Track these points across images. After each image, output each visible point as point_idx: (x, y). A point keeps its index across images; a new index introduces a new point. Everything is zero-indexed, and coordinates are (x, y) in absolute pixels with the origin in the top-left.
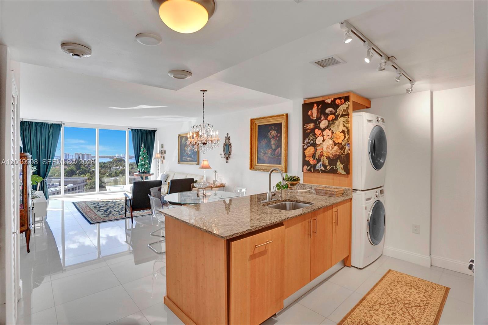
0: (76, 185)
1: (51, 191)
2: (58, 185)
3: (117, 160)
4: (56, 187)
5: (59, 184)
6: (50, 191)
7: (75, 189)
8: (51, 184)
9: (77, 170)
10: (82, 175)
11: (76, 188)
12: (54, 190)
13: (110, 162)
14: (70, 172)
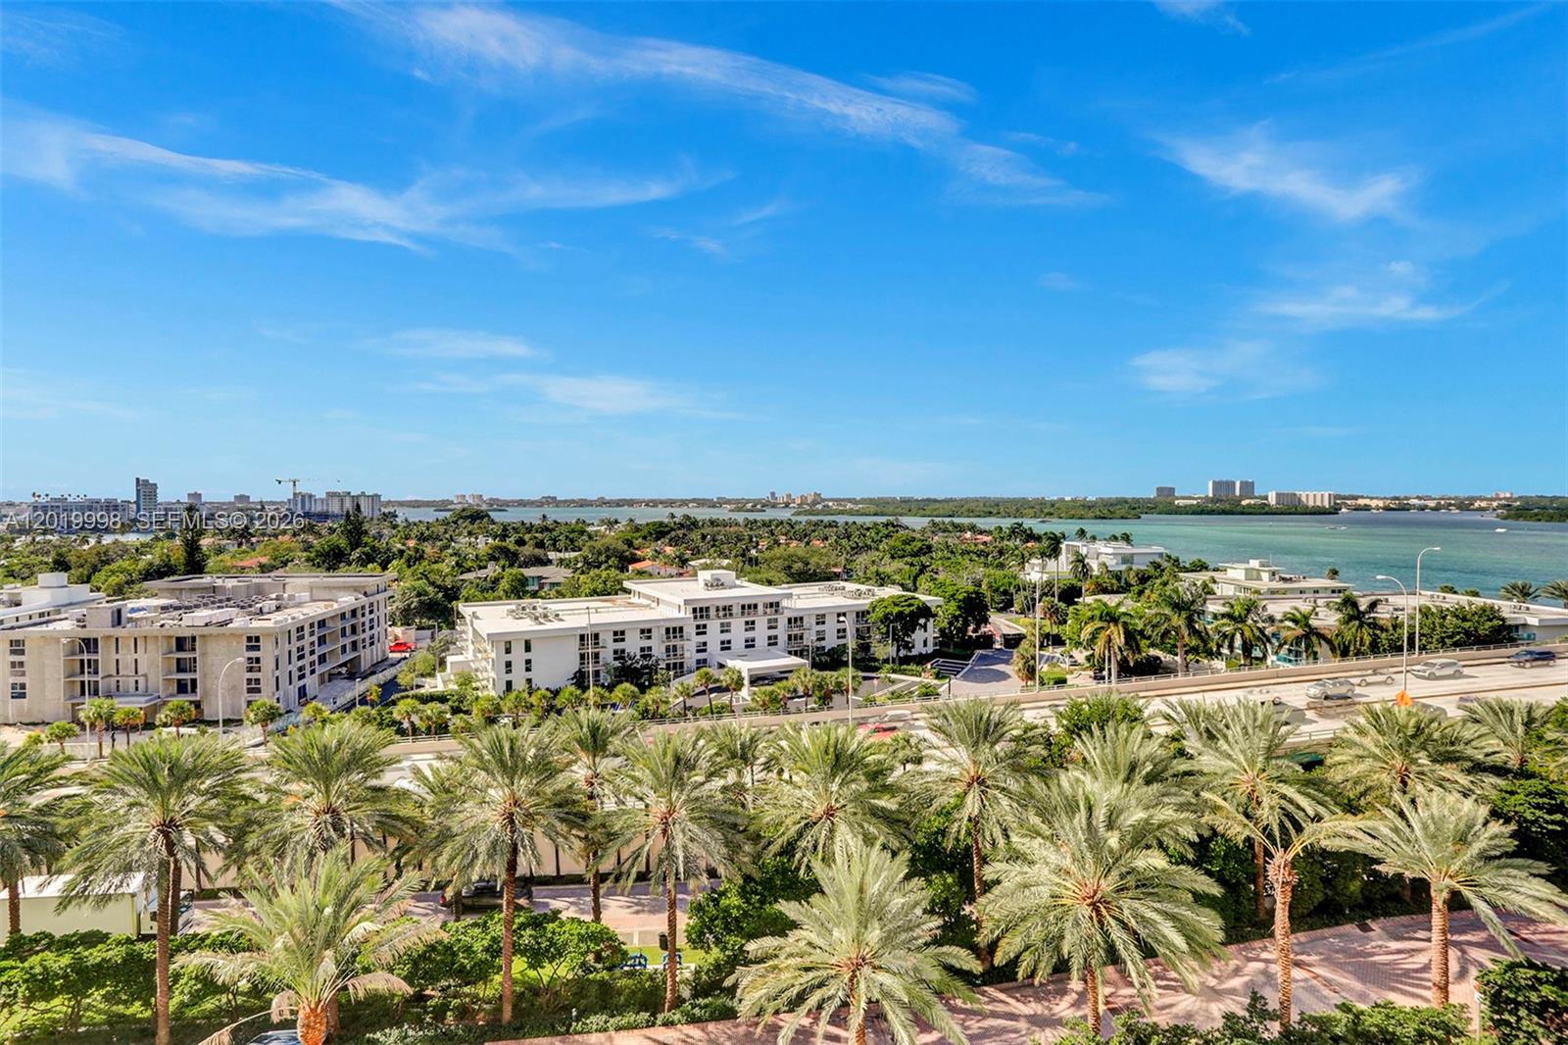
0: (364, 600)
1: (293, 618)
2: (308, 599)
3: (464, 514)
4: (299, 605)
5: (311, 595)
6: (290, 621)
7: (359, 613)
8: (286, 595)
9: (352, 550)
10: (370, 566)
11: (363, 607)
12: (302, 617)
13: (445, 522)
14: (328, 554)
